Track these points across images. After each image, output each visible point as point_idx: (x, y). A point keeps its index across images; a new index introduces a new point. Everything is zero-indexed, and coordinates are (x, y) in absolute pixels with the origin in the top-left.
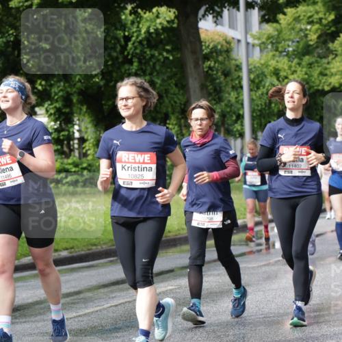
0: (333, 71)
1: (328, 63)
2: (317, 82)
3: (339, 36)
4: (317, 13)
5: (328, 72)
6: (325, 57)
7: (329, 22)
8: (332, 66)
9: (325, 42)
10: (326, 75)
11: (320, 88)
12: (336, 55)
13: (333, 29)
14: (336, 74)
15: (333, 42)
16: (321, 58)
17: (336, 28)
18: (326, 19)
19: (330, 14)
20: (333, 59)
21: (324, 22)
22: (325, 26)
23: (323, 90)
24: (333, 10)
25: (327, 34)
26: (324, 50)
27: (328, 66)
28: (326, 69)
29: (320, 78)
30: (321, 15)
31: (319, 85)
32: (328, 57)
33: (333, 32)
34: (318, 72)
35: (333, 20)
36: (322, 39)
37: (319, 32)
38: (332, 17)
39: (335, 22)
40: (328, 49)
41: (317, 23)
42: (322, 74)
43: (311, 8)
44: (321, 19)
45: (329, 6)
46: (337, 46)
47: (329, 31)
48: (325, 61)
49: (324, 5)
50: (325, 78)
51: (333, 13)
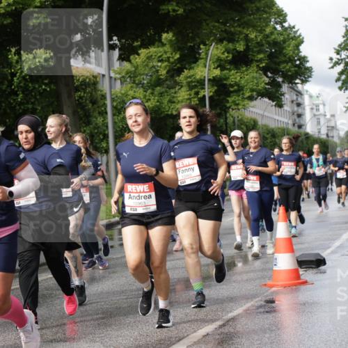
0: (180, 99)
1: (175, 93)
2: (167, 107)
3: (184, 72)
4: (166, 52)
5: (175, 100)
6: (173, 88)
7: (175, 60)
8: (178, 95)
9: (172, 76)
10: (174, 102)
11: (170, 113)
12: (182, 86)
13: (178, 65)
14: (182, 102)
15: (179, 76)
16: (170, 89)
17: (182, 65)
18: (173, 58)
19: (176, 54)
20: (180, 89)
21: (171, 60)
22: (172, 63)
23: (172, 114)
24: (178, 50)
25: (174, 70)
26: (172, 82)
27: (175, 95)
28: (174, 97)
29: (170, 105)
30: (168, 55)
31: (168, 111)
32: (175, 88)
33: (179, 68)
34: (167, 99)
35: (178, 59)
36: (170, 74)
37: (168, 68)
38: (178, 56)
39: (179, 60)
40: (175, 81)
41: (165, 61)
42: (171, 102)
43: (161, 49)
44: (169, 58)
45: (175, 48)
46: (182, 79)
47: (176, 67)
48: (173, 91)
49: (171, 46)
50: (173, 104)
51: (179, 52)
